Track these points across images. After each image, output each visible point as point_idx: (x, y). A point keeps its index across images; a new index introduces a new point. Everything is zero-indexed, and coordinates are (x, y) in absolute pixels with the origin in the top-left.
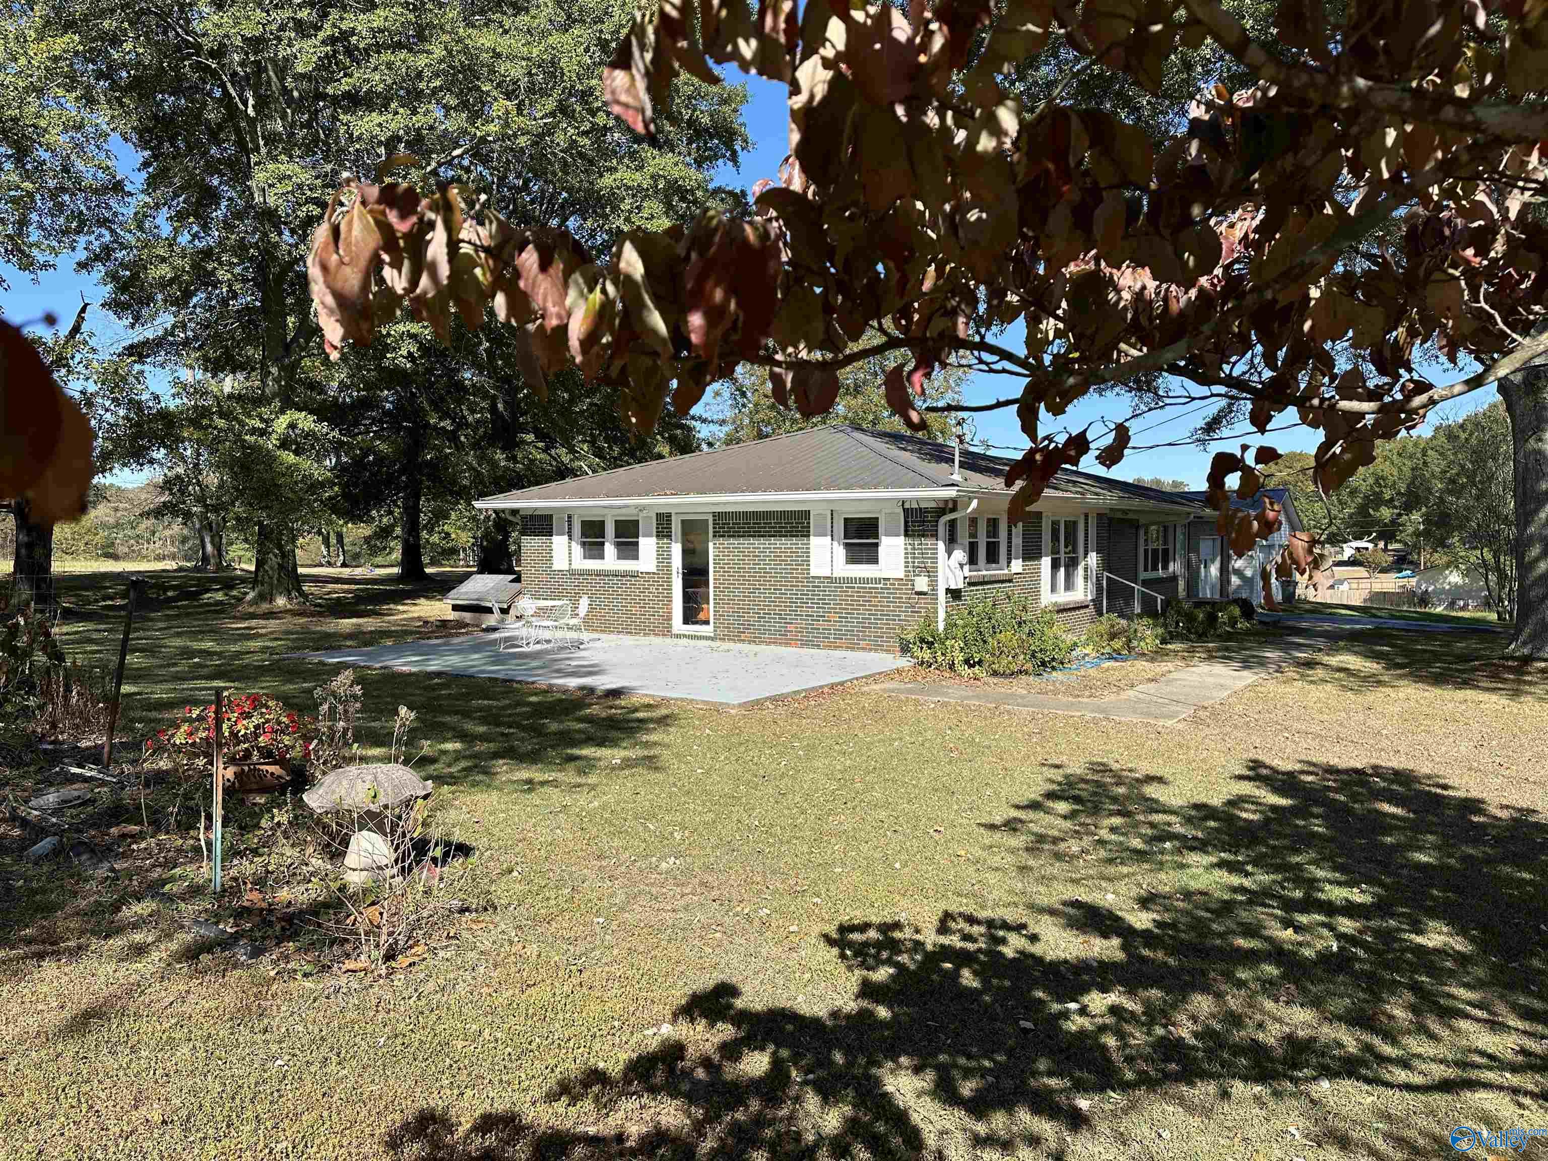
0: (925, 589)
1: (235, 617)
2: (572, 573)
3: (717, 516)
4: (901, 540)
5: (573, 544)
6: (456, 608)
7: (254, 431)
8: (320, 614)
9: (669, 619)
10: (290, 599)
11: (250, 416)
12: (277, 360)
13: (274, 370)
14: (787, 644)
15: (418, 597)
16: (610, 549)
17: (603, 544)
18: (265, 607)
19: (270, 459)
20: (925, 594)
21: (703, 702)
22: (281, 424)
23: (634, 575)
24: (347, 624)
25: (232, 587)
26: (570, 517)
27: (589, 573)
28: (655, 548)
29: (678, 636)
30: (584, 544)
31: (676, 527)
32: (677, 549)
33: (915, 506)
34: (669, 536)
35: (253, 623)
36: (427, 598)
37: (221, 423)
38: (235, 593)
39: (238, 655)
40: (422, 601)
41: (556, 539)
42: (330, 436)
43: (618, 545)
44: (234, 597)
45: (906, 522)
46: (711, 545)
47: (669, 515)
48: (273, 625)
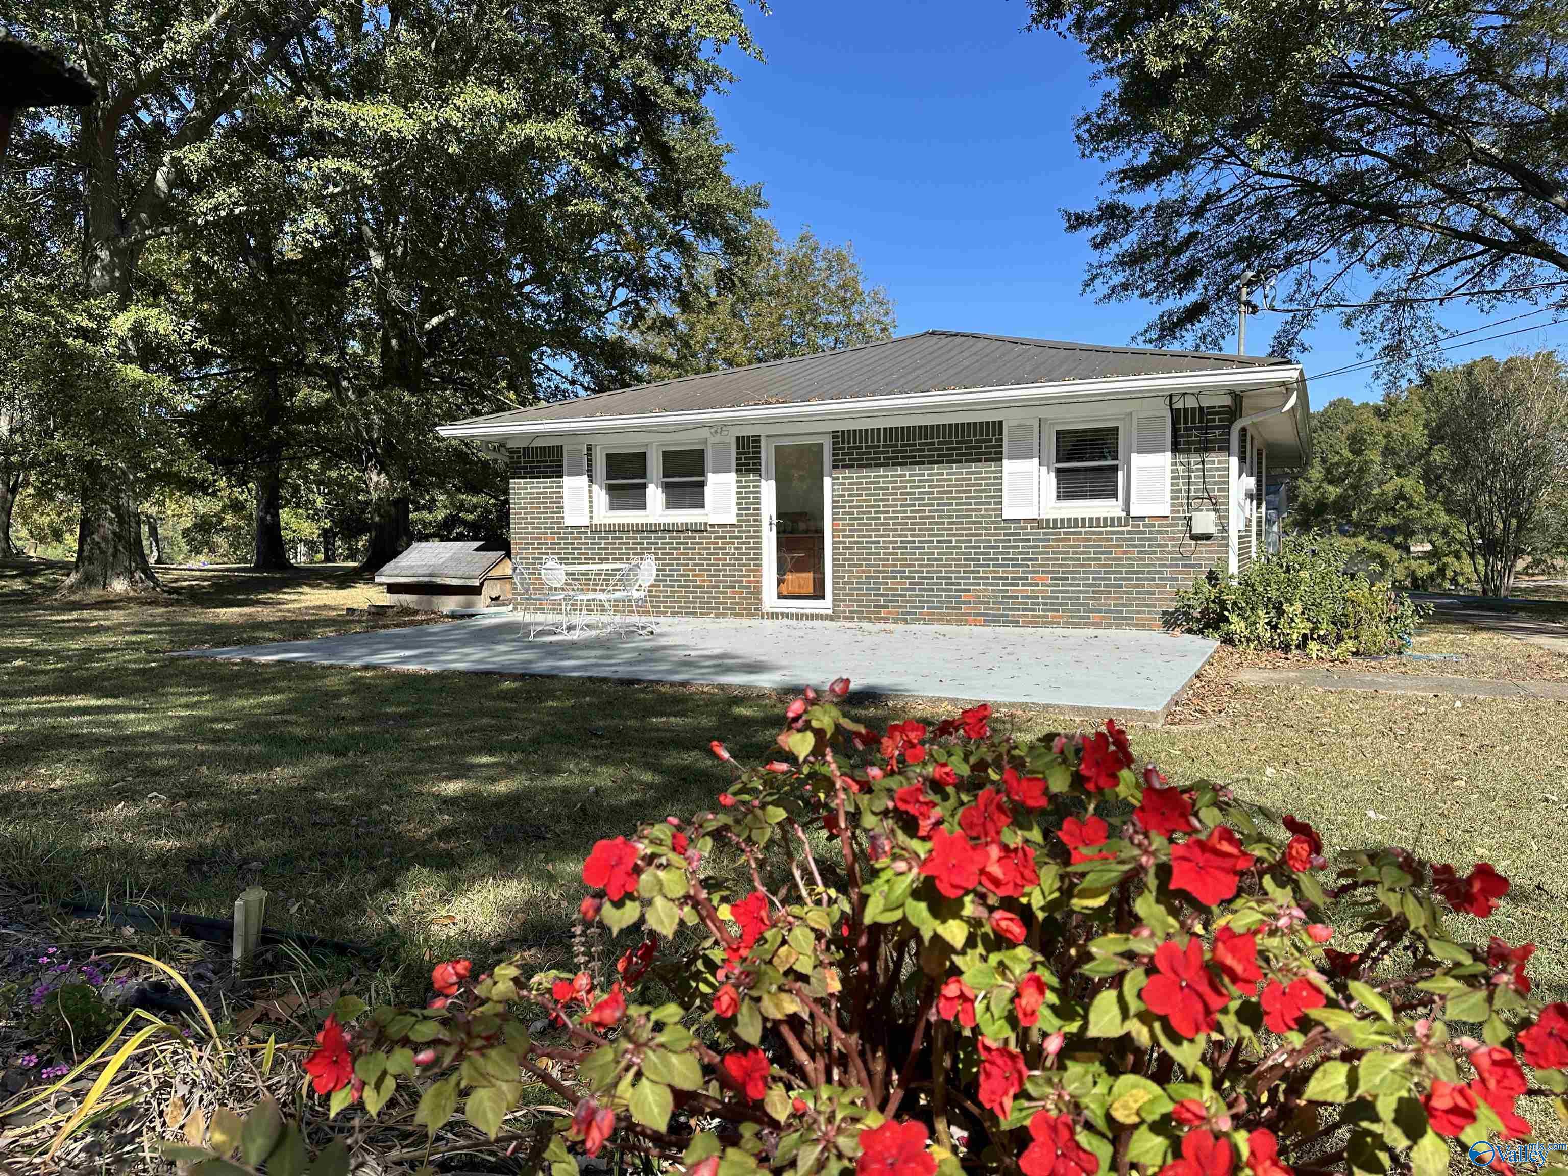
0: (1212, 530)
1: (52, 608)
2: (596, 530)
3: (840, 438)
4: (1164, 460)
5: (595, 488)
6: (393, 588)
7: (83, 333)
8: (178, 602)
9: (758, 591)
10: (133, 583)
11: (73, 311)
12: (109, 241)
13: (104, 254)
14: (960, 622)
16: (655, 494)
17: (644, 487)
18: (95, 593)
19: (104, 378)
20: (1208, 537)
22: (122, 323)
23: (699, 530)
25: (35, 574)
26: (589, 449)
27: (624, 529)
28: (734, 487)
29: (773, 616)
30: (611, 489)
31: (767, 456)
32: (768, 490)
33: (1191, 403)
34: (757, 471)
35: (86, 614)
37: (28, 317)
38: (40, 580)
41: (568, 482)
42: (197, 345)
43: (667, 487)
44: (40, 586)
45: (1175, 430)
46: (827, 481)
47: (757, 439)
48: (117, 616)
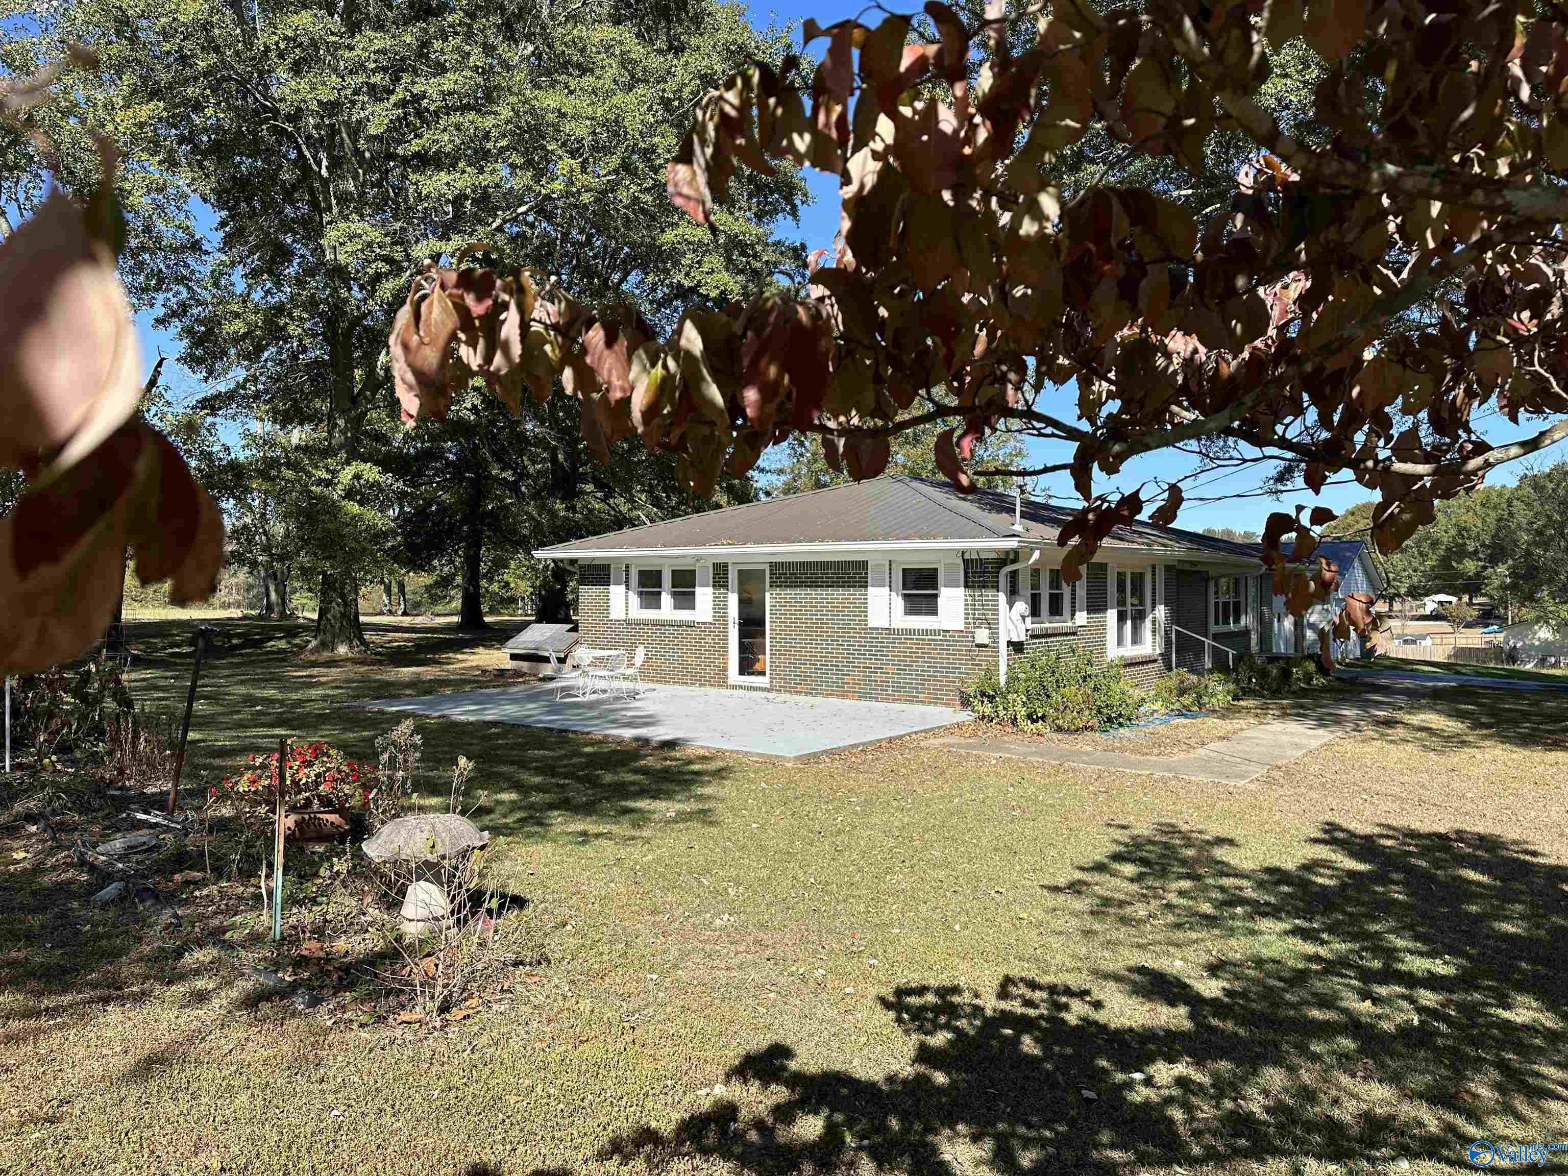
0: (986, 641)
1: (297, 666)
2: (629, 622)
3: (774, 566)
4: (960, 592)
5: (631, 593)
6: (514, 657)
7: (320, 482)
8: (380, 663)
9: (725, 669)
10: (351, 647)
11: (317, 467)
12: (343, 412)
13: (341, 422)
14: (843, 695)
15: (477, 646)
16: (666, 599)
17: (660, 593)
18: (326, 655)
19: (333, 509)
20: (986, 646)
21: (759, 755)
22: (346, 475)
23: (690, 625)
24: (407, 672)
25: (295, 636)
26: (627, 567)
27: (646, 623)
28: (710, 598)
29: (734, 687)
30: (641, 594)
31: (733, 577)
32: (733, 599)
33: (975, 556)
34: (726, 587)
35: (315, 671)
36: (485, 647)
37: (289, 474)
38: (297, 641)
39: (300, 703)
40: (480, 650)
41: (613, 588)
42: (394, 487)
43: (674, 595)
44: (296, 645)
45: (966, 573)
46: (768, 595)
47: (726, 565)
48: (335, 672)
